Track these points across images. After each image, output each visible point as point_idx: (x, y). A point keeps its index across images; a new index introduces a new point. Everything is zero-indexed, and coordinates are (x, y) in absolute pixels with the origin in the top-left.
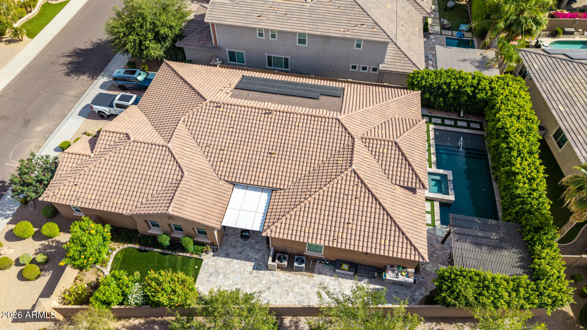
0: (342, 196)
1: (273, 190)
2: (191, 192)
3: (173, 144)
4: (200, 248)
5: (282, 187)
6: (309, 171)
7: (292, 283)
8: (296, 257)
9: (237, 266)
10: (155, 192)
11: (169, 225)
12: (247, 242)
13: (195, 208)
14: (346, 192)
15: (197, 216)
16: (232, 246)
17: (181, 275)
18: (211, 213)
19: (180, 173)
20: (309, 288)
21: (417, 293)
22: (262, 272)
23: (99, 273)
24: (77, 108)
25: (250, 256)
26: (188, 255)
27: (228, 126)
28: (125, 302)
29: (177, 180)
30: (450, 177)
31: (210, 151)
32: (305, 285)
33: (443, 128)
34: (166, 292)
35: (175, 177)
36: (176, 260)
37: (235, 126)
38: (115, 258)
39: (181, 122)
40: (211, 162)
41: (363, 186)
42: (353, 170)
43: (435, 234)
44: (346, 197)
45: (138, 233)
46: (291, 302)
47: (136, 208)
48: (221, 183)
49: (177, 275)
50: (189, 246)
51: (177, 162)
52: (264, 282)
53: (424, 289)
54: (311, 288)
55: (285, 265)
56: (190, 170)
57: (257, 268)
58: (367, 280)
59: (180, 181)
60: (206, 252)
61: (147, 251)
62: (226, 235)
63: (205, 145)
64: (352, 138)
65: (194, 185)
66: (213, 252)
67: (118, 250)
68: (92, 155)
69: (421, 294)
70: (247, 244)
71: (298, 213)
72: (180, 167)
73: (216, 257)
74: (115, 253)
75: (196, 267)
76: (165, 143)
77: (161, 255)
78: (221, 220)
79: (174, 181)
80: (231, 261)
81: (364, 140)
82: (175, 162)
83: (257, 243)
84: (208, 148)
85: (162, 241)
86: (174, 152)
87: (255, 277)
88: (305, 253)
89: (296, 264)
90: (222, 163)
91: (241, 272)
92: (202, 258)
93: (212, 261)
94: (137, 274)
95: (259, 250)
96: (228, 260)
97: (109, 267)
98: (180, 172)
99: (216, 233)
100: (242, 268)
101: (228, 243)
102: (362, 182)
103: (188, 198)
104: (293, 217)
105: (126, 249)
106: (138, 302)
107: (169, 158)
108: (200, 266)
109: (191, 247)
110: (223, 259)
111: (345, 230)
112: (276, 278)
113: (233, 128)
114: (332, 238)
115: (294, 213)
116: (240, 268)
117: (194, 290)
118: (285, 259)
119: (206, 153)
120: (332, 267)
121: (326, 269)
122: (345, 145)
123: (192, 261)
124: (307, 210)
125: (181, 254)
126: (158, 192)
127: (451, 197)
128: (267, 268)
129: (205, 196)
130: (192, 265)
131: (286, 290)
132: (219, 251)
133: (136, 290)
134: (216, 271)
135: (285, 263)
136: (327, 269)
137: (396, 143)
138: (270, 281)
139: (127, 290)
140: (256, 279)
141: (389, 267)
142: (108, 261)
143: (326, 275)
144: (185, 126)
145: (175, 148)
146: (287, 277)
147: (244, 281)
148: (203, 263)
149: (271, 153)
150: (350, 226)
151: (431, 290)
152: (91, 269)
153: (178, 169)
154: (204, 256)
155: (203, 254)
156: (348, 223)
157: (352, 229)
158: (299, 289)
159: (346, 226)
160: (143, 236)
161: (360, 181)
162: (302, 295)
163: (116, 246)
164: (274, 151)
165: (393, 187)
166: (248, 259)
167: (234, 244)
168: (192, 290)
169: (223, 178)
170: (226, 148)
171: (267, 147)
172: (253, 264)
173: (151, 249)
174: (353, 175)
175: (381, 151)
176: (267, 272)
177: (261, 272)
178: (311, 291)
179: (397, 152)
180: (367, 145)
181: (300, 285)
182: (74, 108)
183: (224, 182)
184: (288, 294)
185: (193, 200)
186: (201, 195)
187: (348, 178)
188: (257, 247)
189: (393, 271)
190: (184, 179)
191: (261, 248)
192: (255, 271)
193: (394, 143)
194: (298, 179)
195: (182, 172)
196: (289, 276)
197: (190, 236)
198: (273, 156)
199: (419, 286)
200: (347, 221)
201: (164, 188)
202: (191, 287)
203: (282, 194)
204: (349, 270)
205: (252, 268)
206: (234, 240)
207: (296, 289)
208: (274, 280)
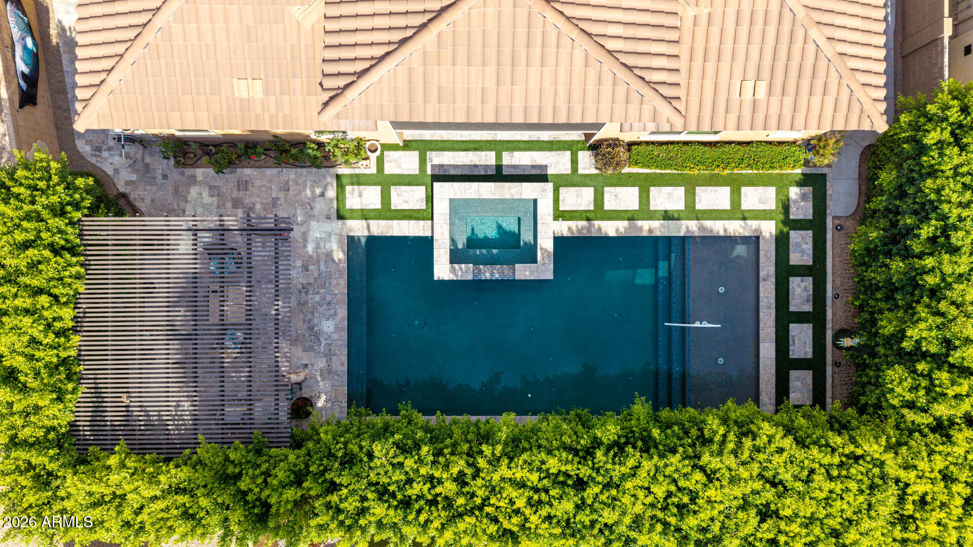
21: (117, 158)
30: (523, 272)
33: (768, 267)
43: (312, 217)
53: (134, 177)
69: (116, 171)
127: (443, 270)
151: (132, 197)
199: (140, 166)
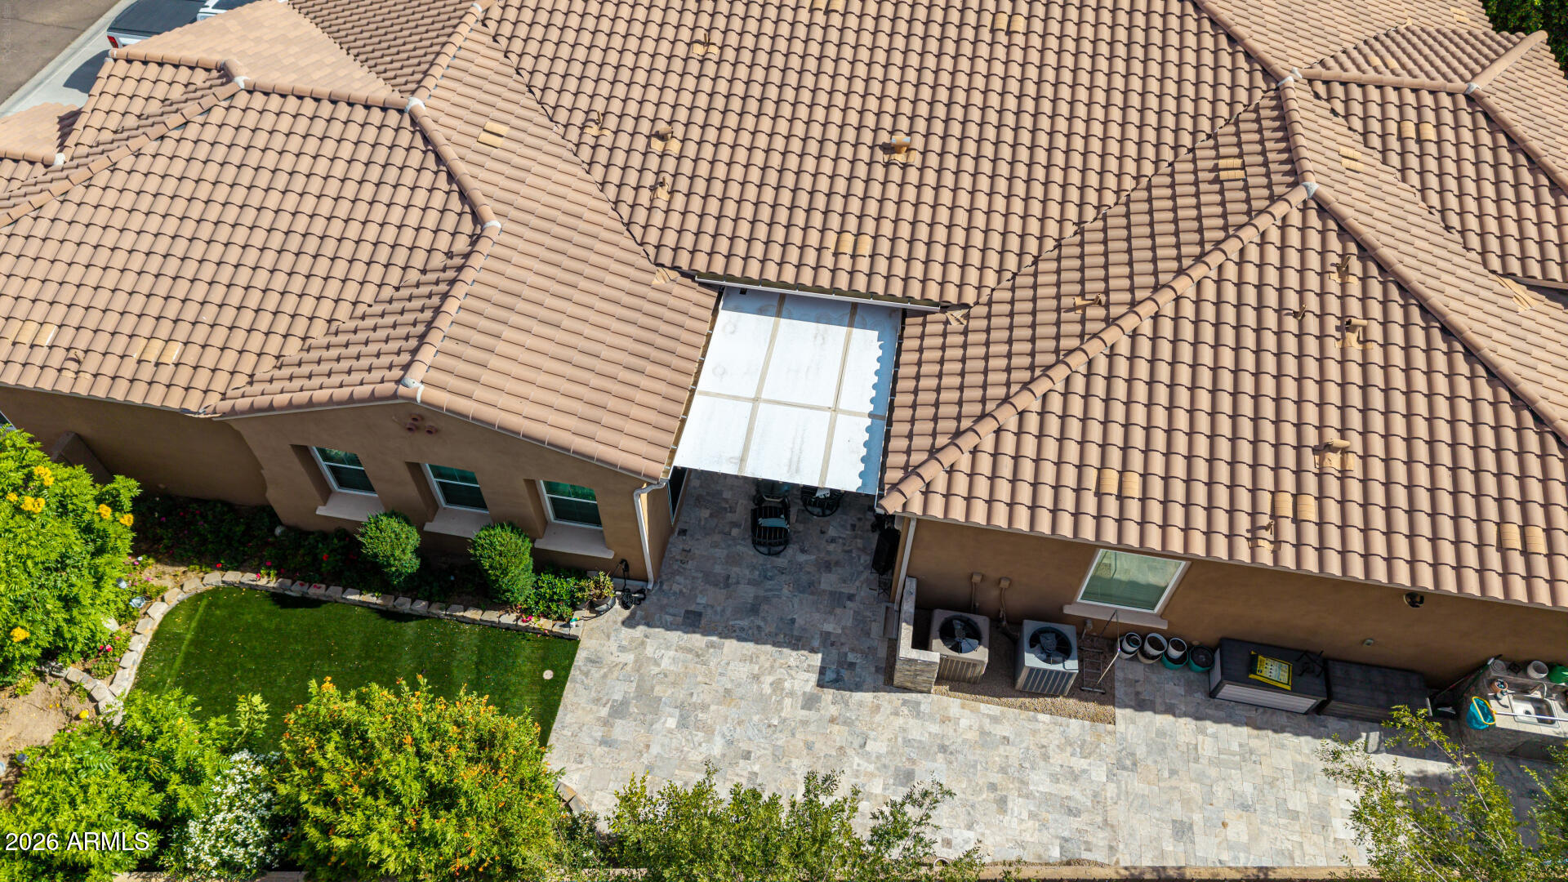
0: (1271, 319)
1: (905, 313)
2: (521, 305)
3: (433, 102)
4: (564, 586)
5: (951, 295)
6: (1080, 223)
7: (1014, 753)
8: (1029, 627)
9: (742, 671)
10: (344, 310)
11: (415, 468)
12: (780, 561)
13: (542, 378)
14: (1292, 301)
15: (553, 417)
16: (709, 578)
17: (476, 710)
18: (623, 406)
19: (467, 225)
20: (1099, 774)
22: (867, 697)
23: (74, 703)
24: (62, 63)
25: (800, 622)
26: (509, 619)
27: (685, 34)
28: (168, 859)
29: (449, 255)
31: (607, 140)
32: (1079, 763)
34: (396, 800)
35: (443, 241)
36: (453, 644)
37: (717, 37)
38: (157, 636)
39: (470, 19)
40: (611, 191)
41: (1374, 270)
42: (1316, 198)
44: (1291, 324)
45: (275, 519)
46: (1022, 845)
47: (251, 383)
48: (660, 279)
49: (453, 711)
50: (514, 571)
51: (451, 177)
52: (876, 746)
54: (1111, 775)
55: (974, 664)
56: (513, 213)
57: (835, 677)
58: (1374, 737)
59: (467, 256)
60: (592, 606)
61: (315, 603)
62: (683, 532)
63: (579, 118)
64: (1269, 74)
65: (532, 279)
66: (625, 606)
67: (174, 596)
68: (60, 159)
70: (782, 571)
71: (1056, 403)
72: (464, 196)
73: (641, 630)
74: (158, 610)
75: (548, 675)
76: (396, 97)
77: (381, 621)
78: (669, 439)
79: (438, 260)
80: (712, 645)
81: (1321, 89)
82: (443, 176)
83: (828, 567)
84: (593, 130)
85: (383, 549)
86: (439, 135)
87: (832, 720)
88: (1068, 610)
89: (1032, 660)
90: (663, 194)
91: (761, 698)
92: (572, 632)
93: (622, 649)
94: (253, 707)
95: (838, 600)
96: (697, 640)
97: (126, 677)
98: (468, 218)
99: (642, 502)
100: (769, 679)
101: (690, 565)
102: (1366, 252)
103: (508, 333)
104: (1032, 424)
105: (215, 592)
106: (240, 855)
107: (416, 158)
108: (568, 669)
109: (521, 579)
110: (675, 636)
111: (1311, 484)
112: (935, 728)
113: (707, 43)
114: (1244, 523)
115: (1036, 405)
116: (756, 678)
117: (543, 789)
118: (974, 634)
119: (586, 153)
120: (1194, 673)
121: (1169, 687)
122: (1239, 108)
123: (526, 650)
124: (1099, 387)
125: (473, 614)
126: (361, 309)
128: (886, 676)
129: (588, 331)
130: (527, 667)
131: (993, 787)
132: (652, 599)
133: (231, 790)
134: (644, 693)
135: (980, 654)
136: (1171, 683)
137: (1471, 99)
138: (907, 742)
139: (186, 796)
140: (839, 733)
141: (1496, 669)
142: (125, 649)
143: (1170, 710)
144: (488, 40)
145: (444, 119)
146: (988, 726)
147: (781, 739)
148: (581, 656)
149: (889, 149)
150: (1333, 461)
152: (38, 687)
153: (455, 204)
154: (581, 624)
155: (577, 615)
156: (1323, 448)
157: (1343, 475)
158: (1055, 778)
159: (1310, 460)
160: (299, 534)
161: (1353, 248)
162: (1072, 812)
163: (168, 582)
164: (900, 138)
165: (1497, 287)
166: (796, 641)
167: (718, 569)
168: (532, 784)
169: (666, 257)
170: (679, 130)
171: (870, 120)
172: (817, 659)
173: (335, 591)
174: (1314, 219)
175: (1410, 130)
176: (889, 700)
177: (858, 696)
178: (1111, 790)
179: (1485, 138)
180: (1340, 107)
181: (1057, 759)
182: (52, 64)
183: (674, 274)
184: (1002, 803)
185: (530, 341)
186: (567, 323)
187: (1294, 238)
188: (828, 581)
189: (1522, 692)
190: (484, 246)
191: (846, 590)
192: (829, 694)
193: (1462, 102)
194: (1028, 260)
195: (477, 219)
196: (995, 720)
197: (517, 526)
198: (900, 158)
200: (1311, 437)
201: (387, 292)
202: (526, 771)
203: (955, 325)
204: (1296, 690)
205: (814, 677)
206: (720, 553)
207: (1040, 783)
208: (925, 738)
